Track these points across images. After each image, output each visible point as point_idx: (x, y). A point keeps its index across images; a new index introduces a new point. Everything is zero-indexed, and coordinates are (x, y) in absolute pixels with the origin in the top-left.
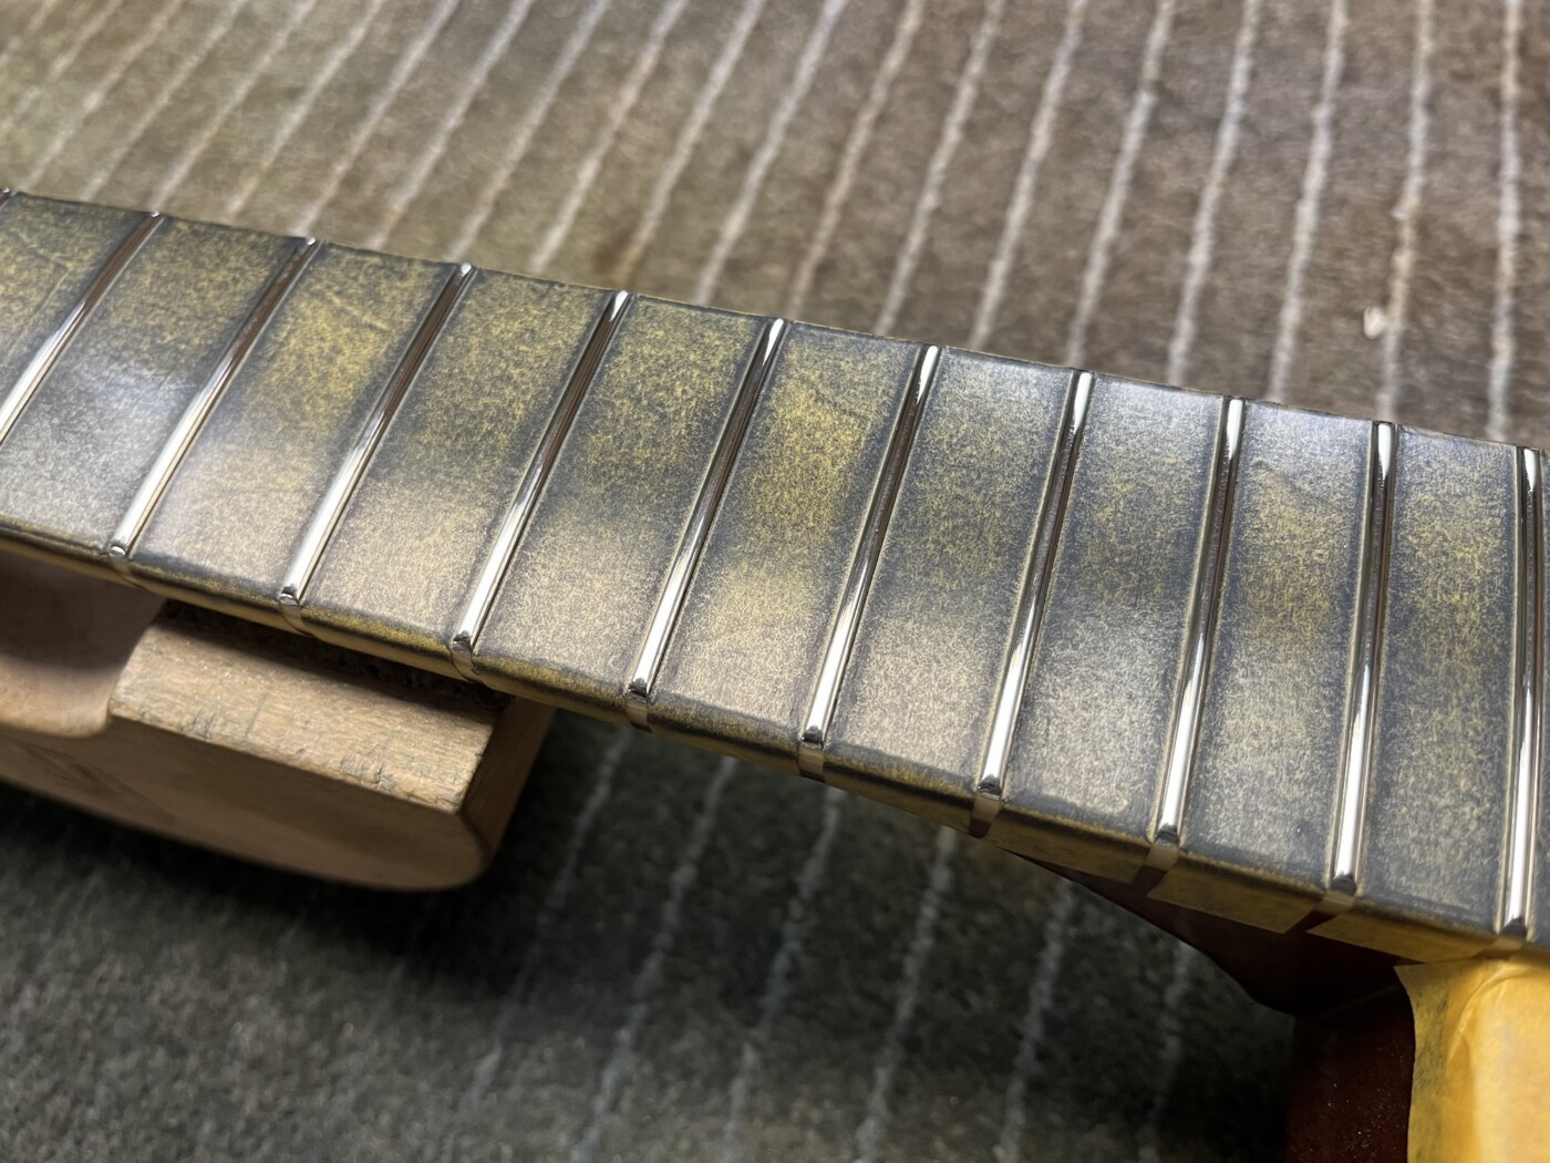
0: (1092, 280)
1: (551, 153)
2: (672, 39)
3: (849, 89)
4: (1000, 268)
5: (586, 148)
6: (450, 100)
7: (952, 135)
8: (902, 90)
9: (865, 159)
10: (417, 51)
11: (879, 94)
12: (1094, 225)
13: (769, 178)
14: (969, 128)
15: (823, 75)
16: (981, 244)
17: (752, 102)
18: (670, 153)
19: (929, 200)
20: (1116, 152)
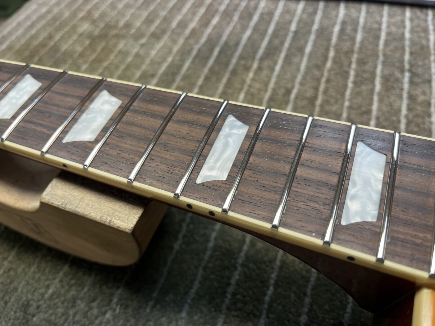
1: (230, 91)
2: (262, 59)
3: (317, 73)
5: (241, 90)
6: (199, 77)
7: (350, 85)
8: (332, 73)
9: (325, 92)
10: (187, 64)
11: (326, 74)
12: (400, 110)
13: (296, 98)
14: (355, 83)
15: (308, 68)
16: (365, 116)
17: (288, 76)
18: (266, 91)
19: (347, 104)
20: (402, 89)
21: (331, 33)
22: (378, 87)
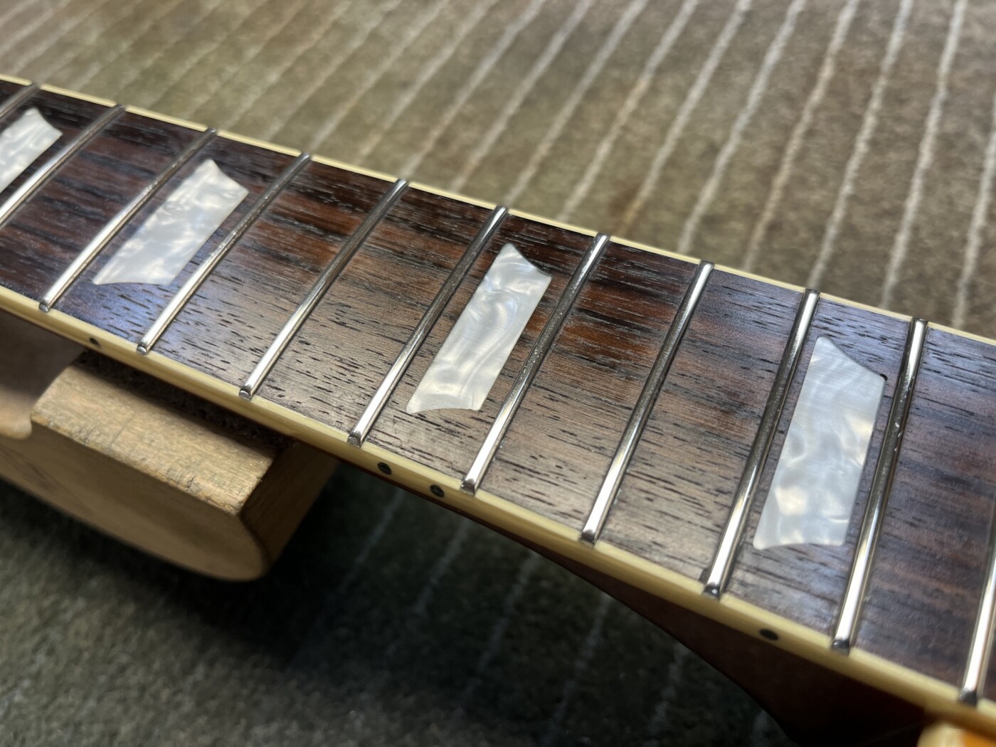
0: (971, 253)
1: (578, 136)
2: (660, 71)
3: (785, 111)
4: (902, 239)
5: (603, 134)
6: (509, 97)
7: (861, 147)
8: (822, 115)
9: (800, 158)
10: (487, 66)
11: (807, 117)
12: (969, 217)
13: (730, 165)
14: (873, 143)
15: (766, 101)
16: (887, 222)
17: (718, 112)
18: (662, 142)
19: (847, 189)
20: (980, 170)
21: (833, 24)
22: (926, 157)
